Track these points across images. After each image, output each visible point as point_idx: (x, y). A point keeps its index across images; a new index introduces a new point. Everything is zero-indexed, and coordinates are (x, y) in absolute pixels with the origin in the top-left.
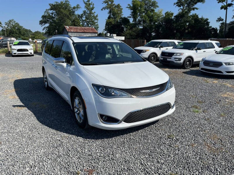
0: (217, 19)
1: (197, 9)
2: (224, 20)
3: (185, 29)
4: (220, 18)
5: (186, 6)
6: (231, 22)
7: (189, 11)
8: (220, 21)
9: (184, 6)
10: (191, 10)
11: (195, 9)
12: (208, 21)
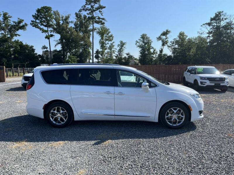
0: (42, 47)
1: (19, 35)
2: (49, 48)
3: (11, 55)
4: (44, 46)
5: (7, 31)
6: (54, 50)
7: (12, 36)
8: (45, 49)
9: (5, 31)
10: (14, 36)
11: (17, 35)
12: (34, 48)
